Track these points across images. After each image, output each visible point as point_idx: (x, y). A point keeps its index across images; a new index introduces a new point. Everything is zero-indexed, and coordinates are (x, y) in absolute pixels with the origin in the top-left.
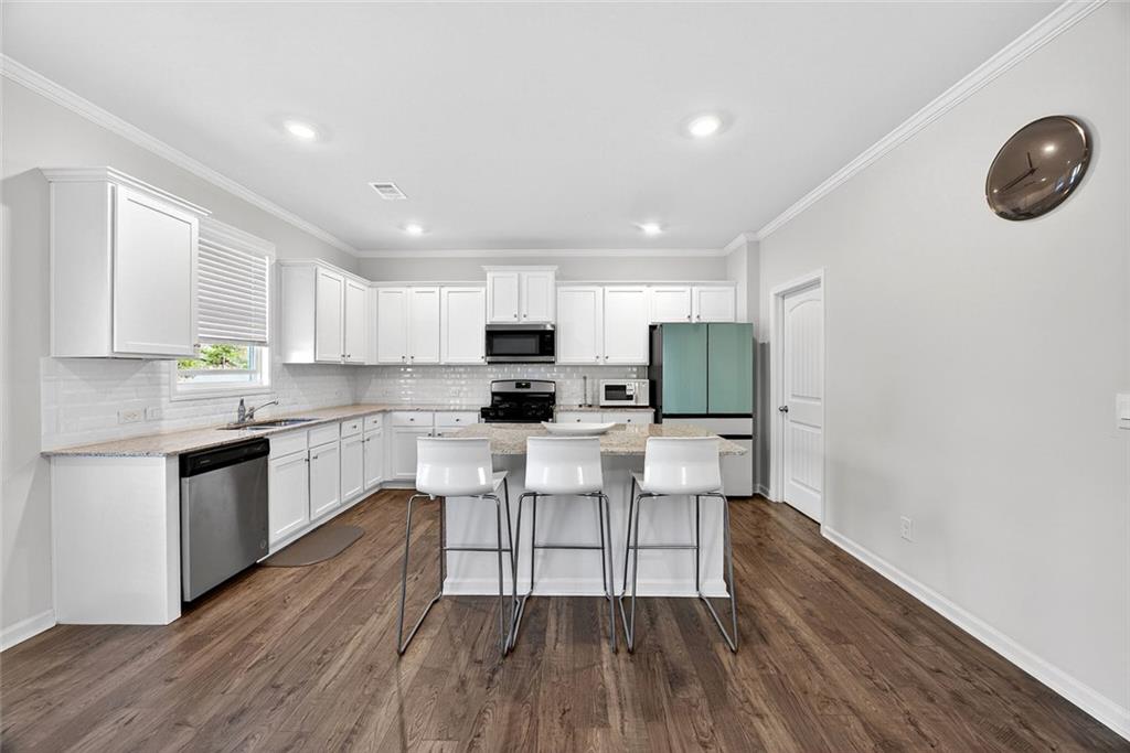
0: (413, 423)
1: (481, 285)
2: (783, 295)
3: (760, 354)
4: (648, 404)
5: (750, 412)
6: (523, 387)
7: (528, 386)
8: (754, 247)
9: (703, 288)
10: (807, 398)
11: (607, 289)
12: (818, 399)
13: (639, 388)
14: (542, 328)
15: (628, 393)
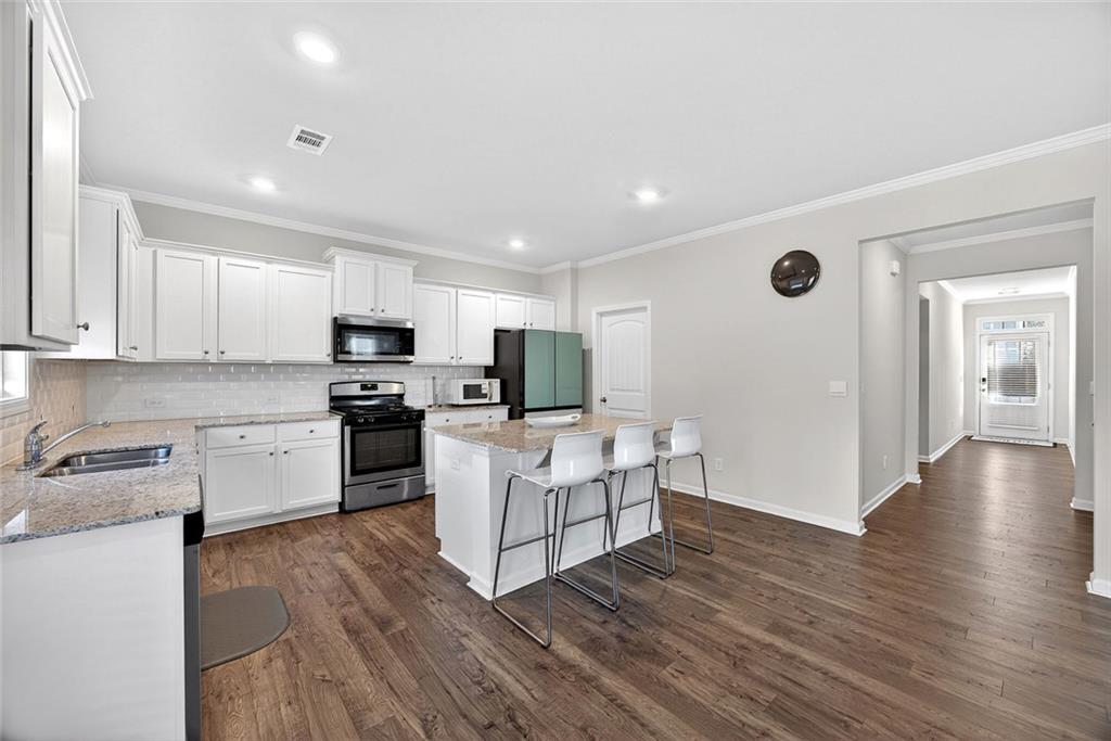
0: (243, 442)
1: (327, 269)
2: (601, 314)
3: (585, 357)
4: (498, 401)
5: (580, 403)
6: (369, 389)
7: (374, 387)
8: (575, 272)
9: (535, 301)
10: (633, 391)
11: (461, 291)
12: (638, 391)
13: (493, 388)
14: (402, 326)
15: (483, 392)
